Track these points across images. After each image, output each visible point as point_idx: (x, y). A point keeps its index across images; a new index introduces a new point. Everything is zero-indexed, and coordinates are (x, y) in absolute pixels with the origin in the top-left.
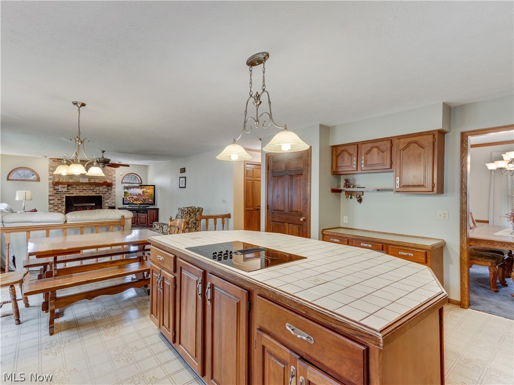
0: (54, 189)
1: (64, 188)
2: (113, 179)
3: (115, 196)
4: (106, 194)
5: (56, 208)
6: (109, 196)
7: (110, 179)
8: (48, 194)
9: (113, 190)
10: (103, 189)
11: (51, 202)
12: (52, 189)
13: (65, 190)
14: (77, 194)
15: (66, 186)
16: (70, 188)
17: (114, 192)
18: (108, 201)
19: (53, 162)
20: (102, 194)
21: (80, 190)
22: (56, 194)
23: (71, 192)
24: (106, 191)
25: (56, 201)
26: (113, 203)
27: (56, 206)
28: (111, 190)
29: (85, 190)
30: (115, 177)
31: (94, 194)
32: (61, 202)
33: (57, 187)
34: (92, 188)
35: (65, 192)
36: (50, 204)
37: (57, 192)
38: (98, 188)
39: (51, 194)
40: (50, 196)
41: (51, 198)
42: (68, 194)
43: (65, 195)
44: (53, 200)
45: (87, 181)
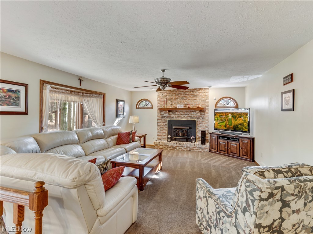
0: (161, 115)
1: (166, 113)
2: (206, 104)
3: (208, 120)
4: (199, 118)
5: (162, 129)
6: (203, 120)
7: (203, 104)
8: (157, 118)
9: (206, 114)
10: (197, 114)
11: (159, 124)
12: (159, 115)
13: (167, 115)
14: (176, 118)
15: (168, 111)
16: (171, 113)
17: (208, 116)
18: (201, 125)
19: (160, 94)
20: (196, 118)
21: (178, 114)
22: (162, 118)
23: (172, 116)
24: (199, 116)
25: (162, 124)
26: (206, 127)
27: (162, 127)
28: (204, 115)
29: (182, 115)
30: (208, 102)
31: (189, 119)
32: (165, 124)
33: (162, 113)
34: (187, 113)
35: (168, 116)
36: (158, 126)
37: (163, 116)
38: (192, 113)
39: (159, 118)
40: (158, 119)
41: (159, 121)
42: (170, 118)
43: (167, 119)
44: (160, 123)
45: (183, 107)
